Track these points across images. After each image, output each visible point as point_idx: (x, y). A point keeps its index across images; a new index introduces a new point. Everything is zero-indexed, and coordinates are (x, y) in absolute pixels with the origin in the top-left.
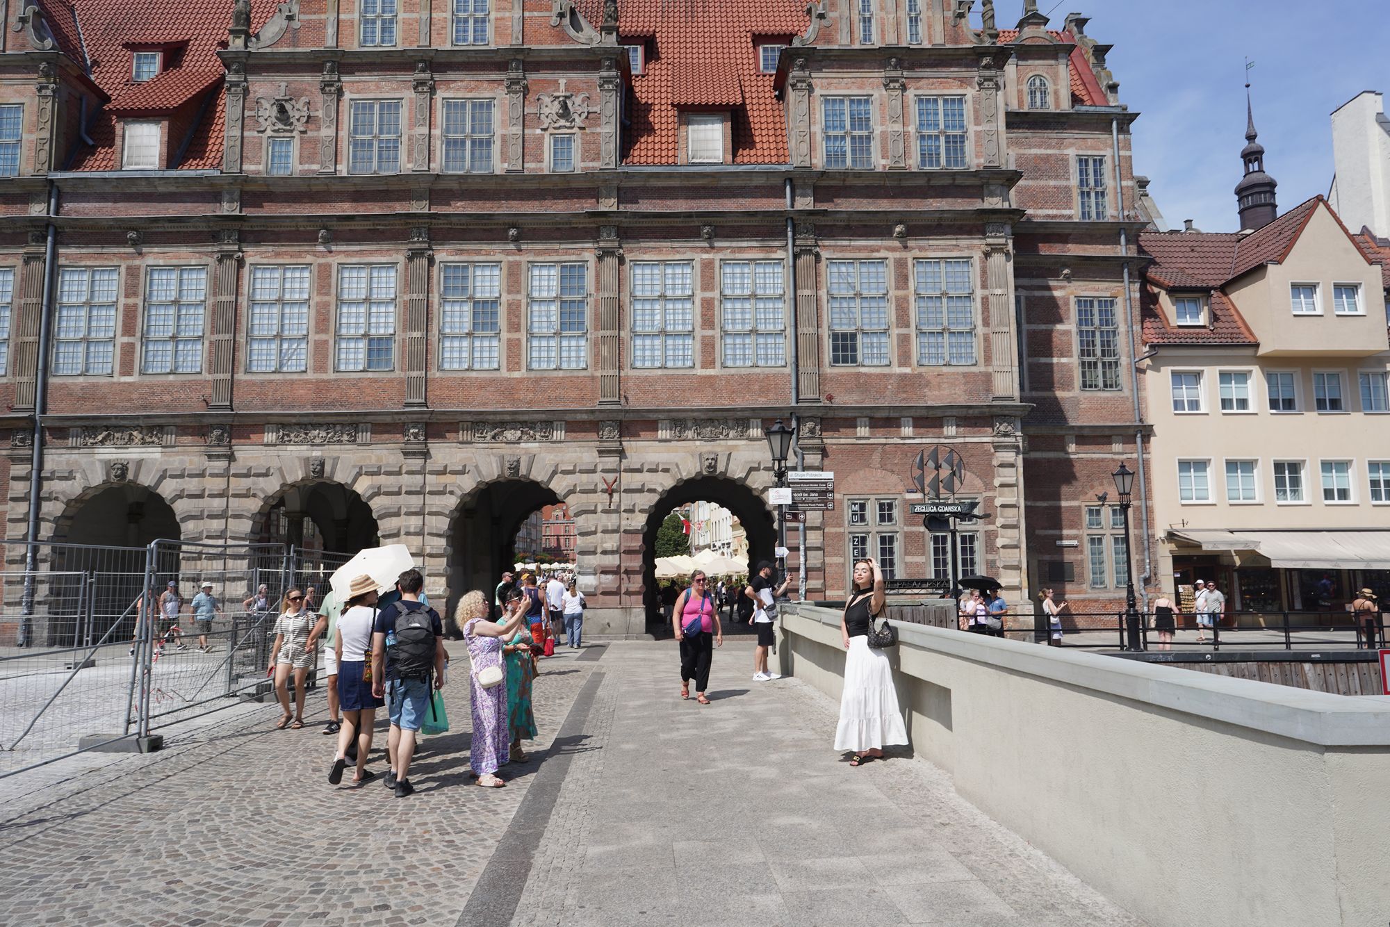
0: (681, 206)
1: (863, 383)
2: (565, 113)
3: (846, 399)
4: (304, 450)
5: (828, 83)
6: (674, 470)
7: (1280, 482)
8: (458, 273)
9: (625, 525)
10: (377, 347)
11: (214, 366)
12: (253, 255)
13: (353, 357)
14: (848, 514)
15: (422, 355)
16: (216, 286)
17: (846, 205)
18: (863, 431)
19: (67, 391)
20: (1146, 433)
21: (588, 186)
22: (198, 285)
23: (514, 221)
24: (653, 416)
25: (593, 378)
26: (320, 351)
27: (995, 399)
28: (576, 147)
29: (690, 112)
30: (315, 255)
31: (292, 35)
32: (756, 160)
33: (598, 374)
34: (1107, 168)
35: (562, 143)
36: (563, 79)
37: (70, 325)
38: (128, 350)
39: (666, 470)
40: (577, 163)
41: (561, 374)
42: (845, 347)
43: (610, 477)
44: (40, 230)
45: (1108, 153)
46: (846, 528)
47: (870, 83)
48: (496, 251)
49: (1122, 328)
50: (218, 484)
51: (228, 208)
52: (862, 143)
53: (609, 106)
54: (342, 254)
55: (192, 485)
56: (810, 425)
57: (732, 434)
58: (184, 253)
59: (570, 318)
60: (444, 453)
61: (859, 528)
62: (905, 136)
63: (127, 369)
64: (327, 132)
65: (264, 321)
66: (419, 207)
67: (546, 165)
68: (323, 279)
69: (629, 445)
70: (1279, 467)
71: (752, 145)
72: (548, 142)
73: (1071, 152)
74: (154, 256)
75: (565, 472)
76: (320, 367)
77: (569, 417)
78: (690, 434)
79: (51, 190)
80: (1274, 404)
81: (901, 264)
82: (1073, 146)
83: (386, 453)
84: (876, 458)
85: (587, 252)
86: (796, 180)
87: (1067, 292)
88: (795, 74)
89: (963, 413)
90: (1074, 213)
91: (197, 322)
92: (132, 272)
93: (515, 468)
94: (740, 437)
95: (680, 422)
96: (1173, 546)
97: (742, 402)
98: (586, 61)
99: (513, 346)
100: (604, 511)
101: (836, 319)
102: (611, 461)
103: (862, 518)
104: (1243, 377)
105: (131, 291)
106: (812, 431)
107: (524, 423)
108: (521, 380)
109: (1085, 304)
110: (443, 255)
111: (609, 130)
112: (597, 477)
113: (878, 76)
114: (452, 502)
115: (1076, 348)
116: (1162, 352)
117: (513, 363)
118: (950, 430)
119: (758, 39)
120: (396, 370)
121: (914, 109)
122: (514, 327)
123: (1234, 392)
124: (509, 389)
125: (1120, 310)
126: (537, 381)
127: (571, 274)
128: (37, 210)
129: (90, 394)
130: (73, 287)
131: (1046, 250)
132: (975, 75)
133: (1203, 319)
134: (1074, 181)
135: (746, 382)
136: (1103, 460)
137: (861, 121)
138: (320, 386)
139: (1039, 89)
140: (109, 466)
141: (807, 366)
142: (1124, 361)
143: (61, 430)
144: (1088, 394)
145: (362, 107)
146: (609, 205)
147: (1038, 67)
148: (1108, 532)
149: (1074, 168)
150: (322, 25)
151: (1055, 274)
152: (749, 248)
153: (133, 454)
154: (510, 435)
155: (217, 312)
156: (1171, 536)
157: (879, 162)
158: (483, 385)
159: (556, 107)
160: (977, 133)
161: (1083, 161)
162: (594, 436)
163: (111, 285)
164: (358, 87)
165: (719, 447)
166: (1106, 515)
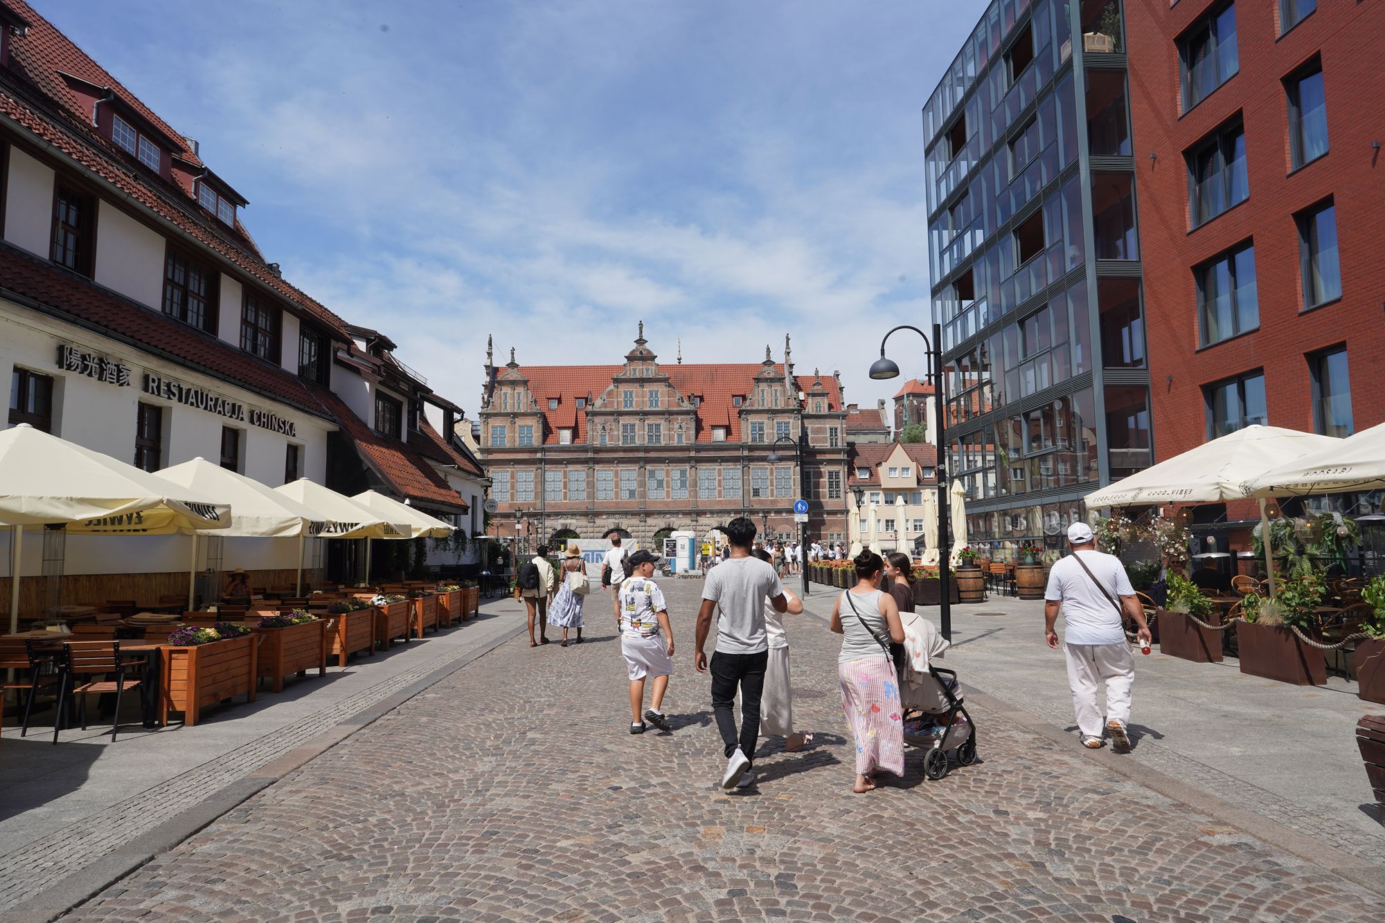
0: (712, 454)
1: (761, 502)
2: (681, 427)
3: (756, 507)
4: (614, 520)
5: (753, 419)
6: (711, 525)
7: (887, 526)
8: (652, 473)
10: (632, 493)
11: (588, 497)
12: (597, 467)
13: (625, 496)
15: (644, 495)
16: (588, 476)
17: (757, 454)
18: (761, 515)
19: (550, 505)
20: (847, 512)
21: (687, 449)
22: (583, 476)
23: (667, 458)
24: (706, 511)
25: (689, 501)
26: (617, 493)
28: (684, 437)
29: (714, 427)
30: (613, 467)
31: (605, 405)
32: (733, 440)
33: (691, 500)
34: (839, 431)
35: (680, 436)
36: (680, 417)
37: (548, 487)
38: (565, 493)
39: (709, 526)
40: (684, 443)
41: (681, 500)
42: (756, 493)
43: (694, 527)
44: (541, 461)
45: (839, 426)
47: (763, 419)
48: (663, 466)
49: (842, 480)
50: (592, 529)
51: (590, 455)
52: (761, 436)
53: (693, 425)
54: (621, 467)
55: (585, 530)
58: (579, 467)
59: (683, 484)
60: (650, 521)
62: (773, 433)
63: (565, 499)
64: (616, 433)
65: (600, 485)
66: (641, 455)
67: (675, 443)
68: (616, 473)
69: (699, 519)
70: (887, 521)
71: (731, 434)
72: (676, 436)
73: (828, 426)
74: (571, 467)
75: (682, 526)
76: (617, 498)
77: (683, 511)
78: (715, 516)
79: (543, 450)
80: (886, 502)
81: (772, 469)
82: (828, 424)
83: (635, 521)
85: (687, 466)
86: (743, 447)
87: (825, 469)
88: (743, 416)
89: (787, 510)
90: (828, 445)
91: (583, 485)
92: (565, 472)
93: (670, 525)
95: (712, 513)
97: (728, 508)
98: (687, 413)
99: (668, 492)
101: (753, 485)
102: (695, 523)
104: (878, 494)
105: (565, 477)
107: (671, 513)
108: (670, 501)
109: (830, 473)
110: (648, 467)
111: (693, 432)
112: (691, 527)
113: (766, 416)
114: (653, 534)
115: (827, 486)
116: (853, 487)
117: (668, 496)
118: (784, 514)
119: (733, 396)
120: (637, 499)
121: (776, 425)
122: (668, 487)
123: (875, 498)
124: (667, 504)
125: (841, 475)
126: (674, 502)
127: (683, 473)
128: (539, 455)
129: (555, 506)
130: (549, 476)
131: (819, 457)
132: (793, 416)
133: (867, 476)
134: (828, 435)
135: (730, 502)
136: (835, 520)
137: (761, 429)
138: (616, 503)
139: (818, 406)
140: (563, 525)
141: (746, 497)
142: (842, 490)
143: (549, 515)
144: (831, 500)
145: (625, 426)
146: (693, 454)
147: (818, 399)
149: (828, 431)
150: (613, 402)
151: (822, 464)
152: (731, 465)
153: (568, 521)
154: (668, 516)
155: (588, 483)
157: (766, 441)
158: (660, 502)
159: (678, 426)
160: (793, 431)
161: (831, 429)
162: (690, 516)
163: (560, 475)
164: (624, 420)
165: (723, 519)
166: (835, 536)
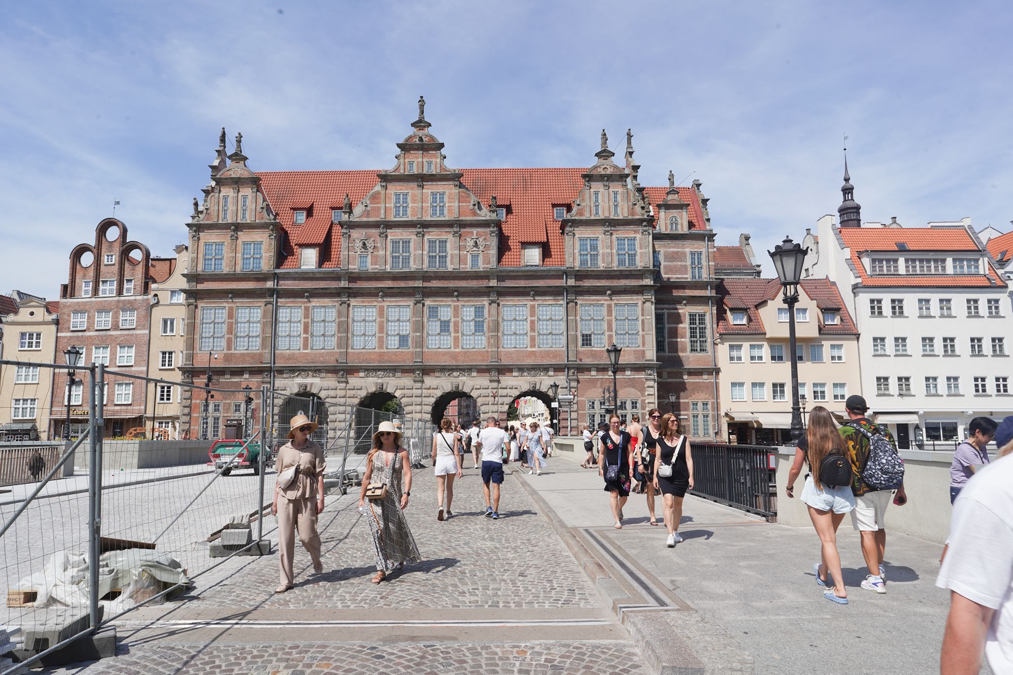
0: (522, 283)
1: (593, 354)
2: (476, 245)
3: (587, 361)
4: (375, 380)
5: (582, 232)
6: (519, 388)
7: (775, 392)
8: (434, 311)
9: (500, 410)
10: (403, 339)
11: (339, 346)
12: (353, 302)
13: (393, 343)
14: (587, 406)
15: (420, 343)
16: (339, 314)
17: (588, 283)
18: (593, 373)
19: (283, 356)
20: (717, 371)
21: (486, 276)
22: (332, 314)
23: (456, 289)
24: (510, 367)
25: (487, 352)
26: (381, 340)
27: (646, 360)
28: (480, 258)
29: (525, 245)
30: (377, 302)
31: (368, 214)
32: (553, 264)
33: (489, 350)
34: (703, 257)
35: (475, 257)
36: (475, 231)
37: (282, 329)
38: (306, 340)
39: (516, 388)
40: (481, 266)
41: (475, 350)
42: (587, 340)
43: (494, 391)
44: (271, 292)
45: (704, 250)
46: (587, 411)
47: (597, 232)
48: (449, 301)
49: (708, 326)
50: (342, 393)
51: (344, 284)
52: (594, 257)
53: (494, 242)
54: (389, 302)
55: (332, 393)
56: (573, 370)
57: (542, 374)
58: (326, 301)
59: (479, 327)
60: (429, 381)
61: (592, 411)
62: (612, 254)
63: (305, 347)
64: (381, 253)
65: (358, 328)
66: (418, 284)
67: (468, 267)
68: (381, 311)
69: (502, 378)
70: (775, 385)
71: (550, 256)
72: (469, 257)
73: (688, 250)
74: (315, 302)
75: (476, 389)
76: (381, 347)
77: (478, 367)
78: (525, 374)
79: (276, 277)
80: (773, 358)
81: (609, 306)
82: (688, 248)
83: (407, 381)
84: (599, 384)
85: (485, 301)
86: (567, 273)
87: (685, 311)
88: (567, 229)
89: (633, 366)
90: (688, 277)
91: (332, 328)
92: (307, 309)
93: (458, 387)
94: (545, 375)
95: (521, 369)
96: (728, 419)
97: (546, 362)
98: (485, 224)
99: (456, 339)
100: (492, 404)
101: (584, 328)
102: (495, 385)
103: (593, 408)
104: (760, 347)
105: (306, 316)
106: (573, 373)
107: (461, 370)
108: (459, 352)
109: (692, 317)
110: (428, 302)
111: (493, 252)
112: (489, 391)
113: (601, 229)
114: (433, 400)
115: (688, 334)
116: (724, 337)
117: (456, 345)
118: (628, 373)
119: (554, 206)
120: (411, 349)
121: (615, 243)
122: (456, 331)
123: (756, 353)
124: (455, 356)
125: (708, 319)
126: (466, 353)
127: (479, 310)
128: (270, 284)
129: (291, 357)
130: (283, 314)
131: (676, 293)
132: (640, 229)
133: (744, 321)
134: (689, 263)
135: (547, 354)
136: (699, 382)
137: (594, 248)
138: (381, 355)
139: (674, 223)
140: (300, 385)
141: (572, 347)
142: (709, 340)
143: (281, 371)
144: (694, 354)
145: (395, 243)
146: (493, 283)
147: (674, 213)
148: (700, 413)
149: (689, 257)
150: (379, 208)
151: (680, 303)
152: (549, 300)
153: (309, 380)
154: (455, 374)
155: (340, 324)
156: (727, 415)
157: (601, 265)
158: (444, 354)
159: (472, 243)
160: (641, 253)
161: (692, 254)
162: (488, 374)
163: (298, 314)
164: (394, 234)
165: (537, 379)
166: (700, 405)
